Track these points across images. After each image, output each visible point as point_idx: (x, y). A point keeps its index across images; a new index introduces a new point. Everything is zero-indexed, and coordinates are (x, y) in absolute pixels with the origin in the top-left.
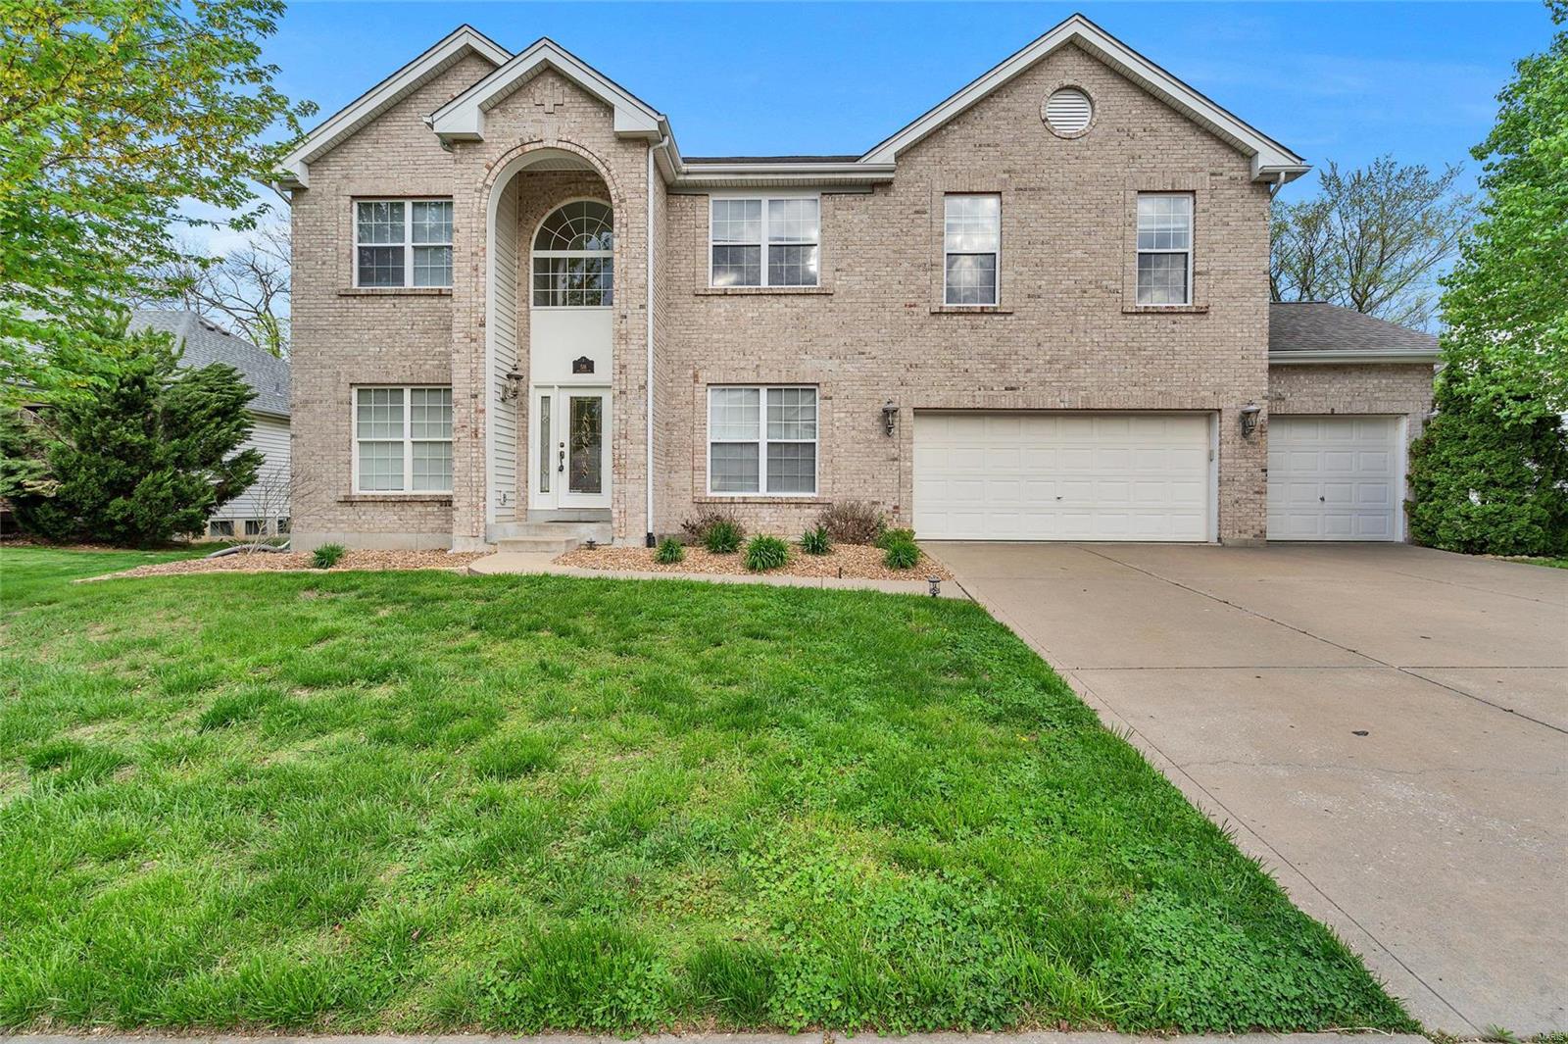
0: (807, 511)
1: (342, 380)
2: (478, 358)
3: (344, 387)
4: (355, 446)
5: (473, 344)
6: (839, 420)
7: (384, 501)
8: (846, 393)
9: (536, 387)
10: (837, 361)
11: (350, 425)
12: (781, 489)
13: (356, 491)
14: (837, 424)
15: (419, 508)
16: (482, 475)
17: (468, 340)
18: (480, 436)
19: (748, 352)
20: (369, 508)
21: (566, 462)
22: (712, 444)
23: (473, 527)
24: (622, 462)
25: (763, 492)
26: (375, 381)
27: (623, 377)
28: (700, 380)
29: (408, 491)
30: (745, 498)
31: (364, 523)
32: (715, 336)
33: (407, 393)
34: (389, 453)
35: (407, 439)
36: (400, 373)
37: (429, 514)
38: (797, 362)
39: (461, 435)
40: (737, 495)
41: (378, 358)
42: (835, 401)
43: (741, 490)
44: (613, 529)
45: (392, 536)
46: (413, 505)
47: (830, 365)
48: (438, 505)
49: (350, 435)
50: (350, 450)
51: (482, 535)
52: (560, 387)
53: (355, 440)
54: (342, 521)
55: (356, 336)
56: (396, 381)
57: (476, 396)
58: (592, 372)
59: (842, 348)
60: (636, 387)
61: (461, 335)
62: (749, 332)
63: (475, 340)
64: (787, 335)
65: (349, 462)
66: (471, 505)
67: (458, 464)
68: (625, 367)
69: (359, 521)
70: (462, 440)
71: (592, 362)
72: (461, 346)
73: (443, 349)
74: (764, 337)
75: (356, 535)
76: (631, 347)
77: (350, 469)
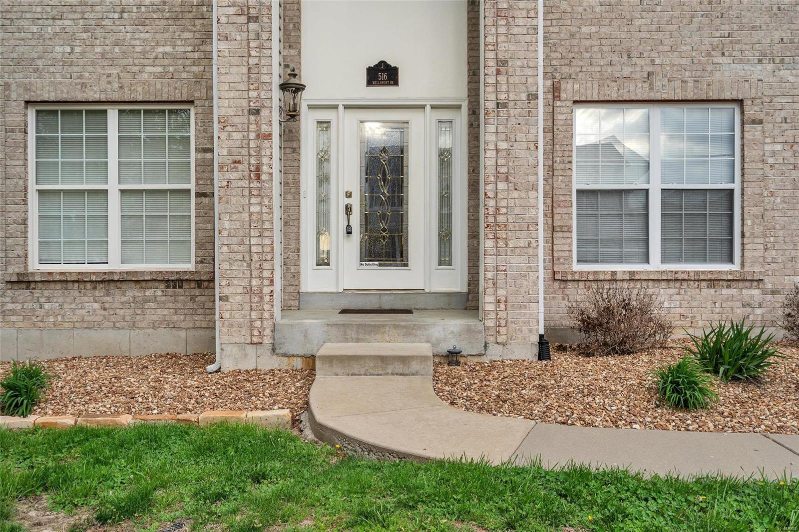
0: (725, 292)
1: (14, 96)
2: (261, 47)
3: (16, 107)
4: (33, 199)
5: (253, 26)
6: (774, 154)
7: (80, 281)
8: (783, 114)
9: (310, 107)
10: (770, 67)
11: (25, 165)
12: (679, 260)
13: (35, 266)
14: (771, 161)
15: (133, 292)
16: (267, 241)
17: (243, 19)
18: (264, 177)
19: (634, 54)
20: (57, 292)
21: (356, 220)
22: (580, 192)
23: (252, 328)
24: (501, 219)
25: (656, 264)
26: (65, 97)
27: (502, 79)
28: (563, 96)
29: (115, 264)
30: (632, 273)
31: (48, 315)
32: (585, 29)
33: (113, 115)
34: (88, 209)
35: (113, 186)
36: (104, 84)
37: (147, 300)
38: (709, 68)
39: (233, 176)
40: (621, 268)
41: (67, 62)
42: (768, 127)
43: (620, 260)
44: (486, 329)
45: (92, 333)
46: (124, 286)
47: (758, 71)
48: (162, 286)
49: (26, 180)
50: (25, 202)
51: (267, 341)
52: (346, 107)
53: (33, 187)
54: (13, 312)
55: (35, 29)
56: (97, 97)
57: (257, 112)
58: (396, 83)
59: (777, 47)
60: (524, 96)
61: (232, 11)
62: (637, 23)
63: (256, 19)
64: (694, 26)
65: (25, 222)
66: (249, 291)
67: (227, 225)
68: (504, 63)
69: (41, 312)
70: (234, 184)
71: (396, 69)
72: (231, 28)
73: (168, 49)
74: (659, 30)
75: (35, 333)
76: (515, 30)
77: (26, 232)
